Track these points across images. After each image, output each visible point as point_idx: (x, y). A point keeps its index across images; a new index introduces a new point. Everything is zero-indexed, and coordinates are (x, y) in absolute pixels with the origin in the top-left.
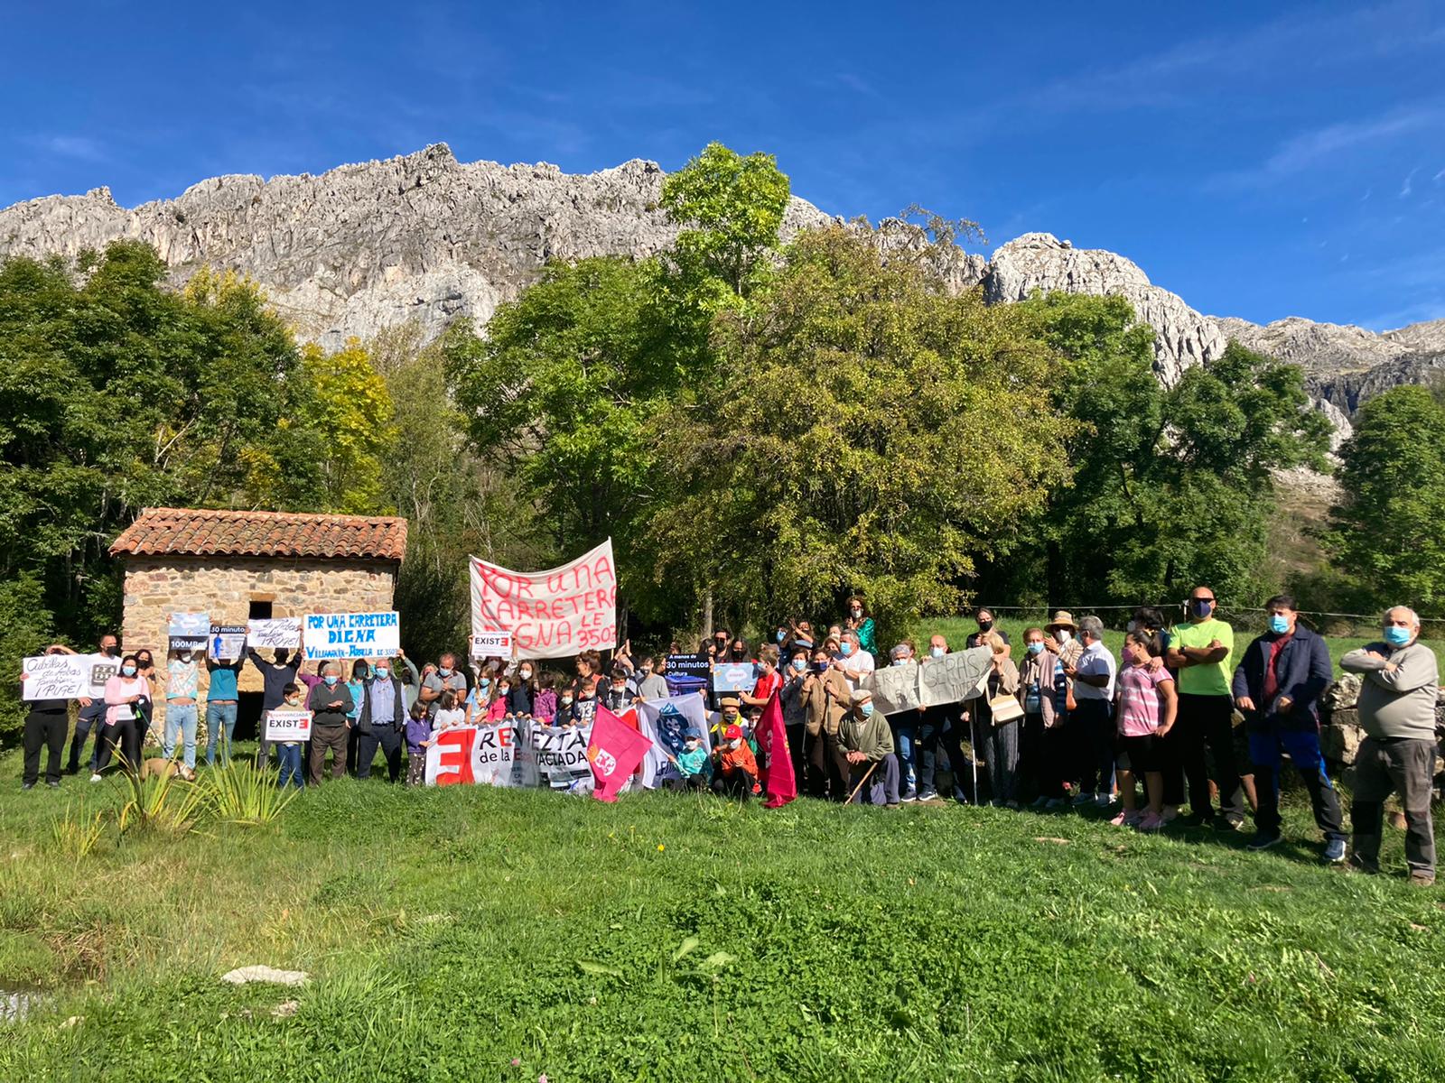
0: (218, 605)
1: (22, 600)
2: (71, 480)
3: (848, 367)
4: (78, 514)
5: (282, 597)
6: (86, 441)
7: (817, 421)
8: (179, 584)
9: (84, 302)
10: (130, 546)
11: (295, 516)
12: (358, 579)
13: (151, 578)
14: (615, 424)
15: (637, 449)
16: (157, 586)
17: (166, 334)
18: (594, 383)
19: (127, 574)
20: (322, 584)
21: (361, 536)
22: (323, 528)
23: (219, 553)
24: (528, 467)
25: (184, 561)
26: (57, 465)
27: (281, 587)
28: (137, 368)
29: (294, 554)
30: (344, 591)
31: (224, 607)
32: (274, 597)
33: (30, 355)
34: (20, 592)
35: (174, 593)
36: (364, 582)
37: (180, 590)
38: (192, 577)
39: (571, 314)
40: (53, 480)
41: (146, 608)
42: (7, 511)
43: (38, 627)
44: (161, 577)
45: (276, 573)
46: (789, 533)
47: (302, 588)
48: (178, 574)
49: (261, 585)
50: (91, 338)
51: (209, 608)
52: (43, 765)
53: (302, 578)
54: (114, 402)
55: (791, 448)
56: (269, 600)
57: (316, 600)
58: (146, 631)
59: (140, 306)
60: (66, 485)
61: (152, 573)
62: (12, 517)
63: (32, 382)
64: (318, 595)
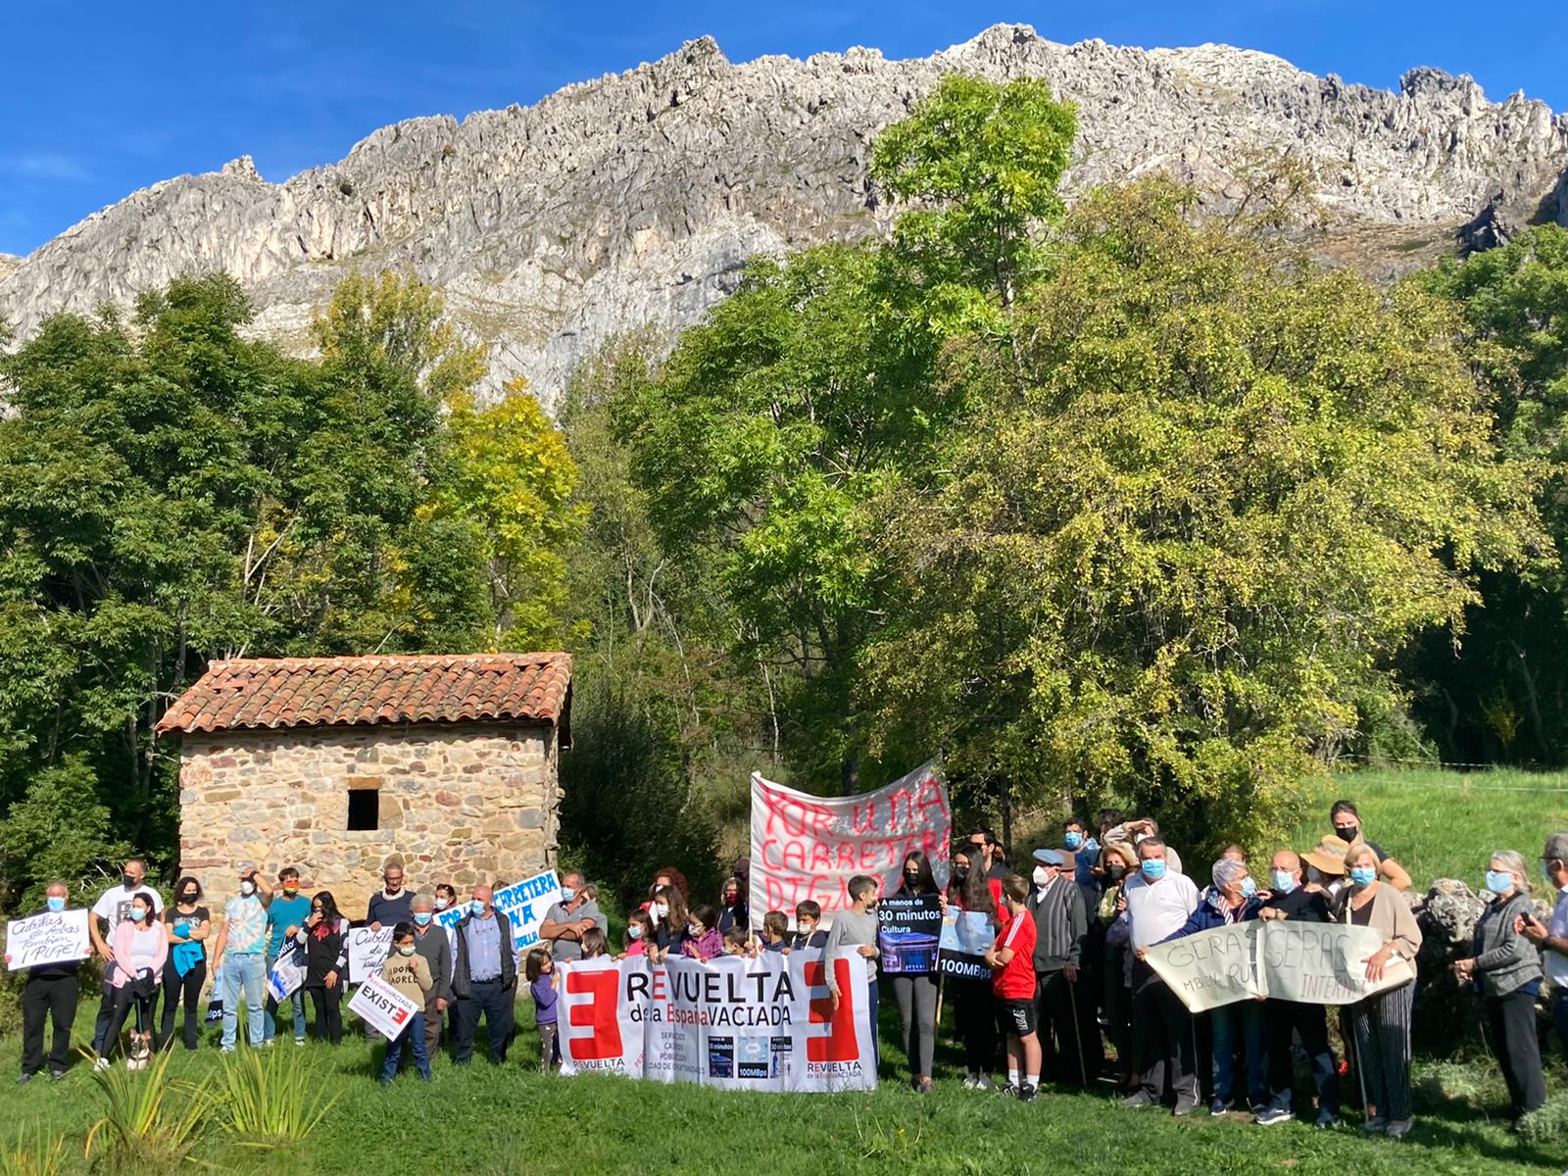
0: (305, 798)
1: (68, 795)
2: (119, 625)
3: (1129, 418)
4: (133, 671)
5: (391, 782)
6: (141, 569)
7: (1080, 509)
8: (252, 771)
9: (132, 373)
10: (183, 722)
11: (415, 660)
12: (496, 751)
13: (214, 763)
14: (817, 512)
15: (849, 551)
16: (222, 775)
17: (247, 404)
18: (796, 448)
19: (183, 759)
20: (446, 760)
21: (503, 685)
22: (451, 675)
23: (302, 724)
24: (726, 573)
25: (257, 736)
26: (105, 603)
27: (391, 767)
28: (206, 457)
29: (403, 720)
30: (477, 768)
31: (313, 800)
32: (381, 781)
33: (62, 456)
34: (65, 784)
35: (246, 784)
36: (505, 754)
37: (253, 779)
38: (269, 760)
39: (773, 342)
40: (97, 627)
41: (210, 806)
42: (42, 674)
43: (90, 832)
44: (228, 762)
45: (383, 748)
46: (1051, 681)
47: (418, 767)
48: (250, 757)
49: (361, 765)
50: (141, 424)
51: (293, 803)
52: (48, 1045)
53: (418, 754)
54: (176, 509)
55: (1046, 550)
56: (374, 787)
57: (439, 784)
58: (210, 839)
59: (209, 369)
60: (113, 633)
61: (214, 756)
62: (48, 682)
63: (65, 493)
64: (441, 776)
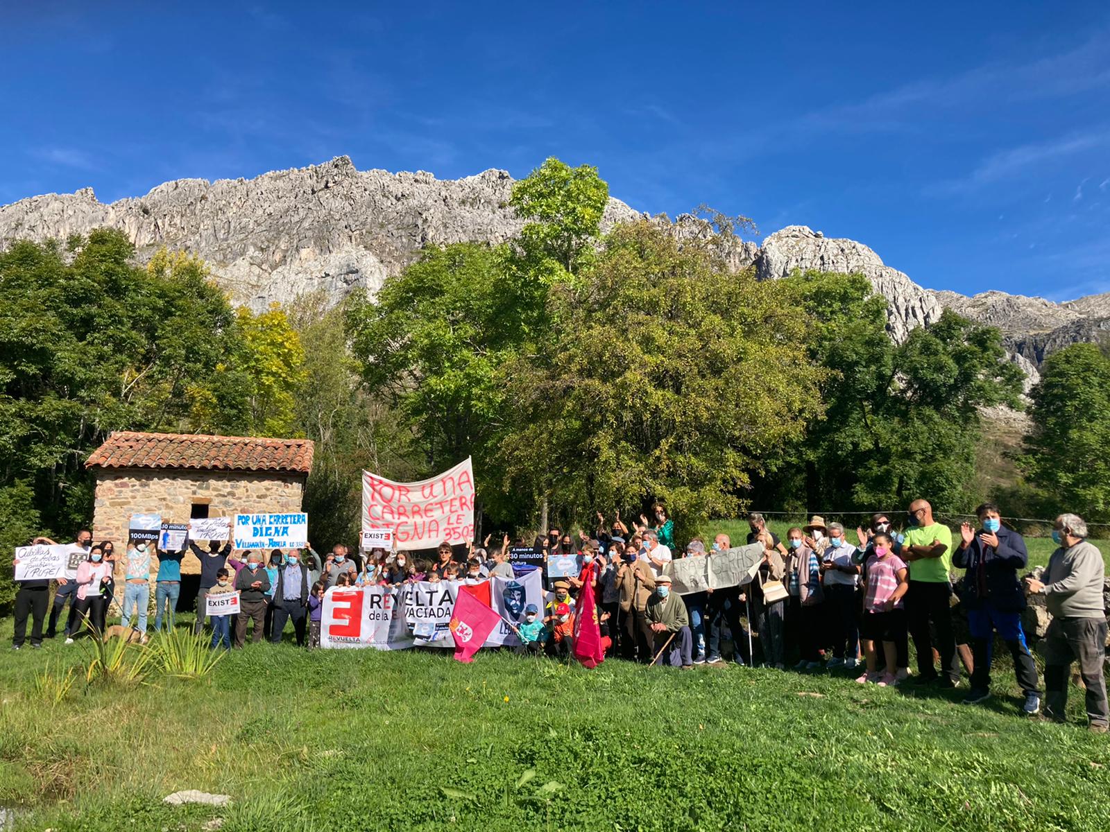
0: (167, 507)
1: (16, 502)
2: (57, 410)
3: (652, 327)
4: (62, 436)
5: (216, 501)
6: (70, 381)
7: (629, 368)
8: (138, 490)
9: (71, 274)
10: (101, 461)
11: (228, 439)
12: (275, 487)
13: (116, 485)
14: (474, 369)
15: (490, 388)
16: (120, 492)
17: (132, 299)
18: (459, 337)
19: (98, 482)
20: (247, 491)
21: (278, 454)
22: (249, 447)
23: (169, 467)
24: (407, 402)
25: (143, 472)
26: (46, 398)
27: (216, 493)
28: (110, 324)
29: (226, 468)
30: (264, 496)
31: (172, 508)
32: (210, 500)
33: (29, 314)
34: (15, 496)
35: (134, 497)
36: (280, 490)
37: (138, 495)
38: (148, 485)
39: (441, 286)
40: (43, 410)
41: (112, 508)
42: (8, 433)
43: (28, 523)
44: (124, 485)
45: (213, 483)
46: (607, 454)
48: (137, 483)
49: (200, 491)
50: (76, 302)
51: (160, 509)
52: (29, 630)
53: (232, 487)
54: (92, 351)
55: (609, 388)
56: (206, 503)
57: (243, 503)
58: (111, 527)
59: (114, 278)
60: (53, 414)
61: (117, 481)
62: (11, 438)
63: (30, 335)
64: (244, 499)
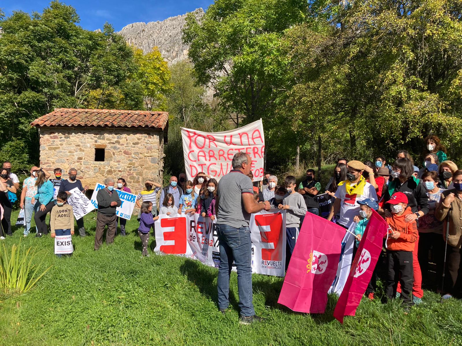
0: (81, 150)
1: (14, 149)
2: (29, 98)
5: (109, 146)
6: (37, 82)
8: (64, 140)
9: (36, 24)
10: (40, 123)
11: (119, 111)
12: (143, 138)
13: (51, 138)
16: (54, 141)
17: (75, 40)
19: (41, 136)
20: (127, 140)
21: (146, 119)
22: (130, 115)
23: (79, 125)
25: (65, 129)
27: (109, 142)
28: (60, 52)
29: (113, 126)
30: (137, 143)
31: (83, 151)
32: (106, 146)
35: (61, 145)
36: (146, 139)
37: (64, 143)
38: (69, 137)
41: (50, 151)
42: (4, 111)
43: (21, 161)
44: (55, 137)
45: (106, 135)
47: (118, 142)
48: (63, 136)
49: (99, 141)
50: (40, 39)
51: (77, 151)
53: (118, 138)
56: (103, 148)
57: (125, 148)
58: (50, 162)
59: (62, 27)
60: (26, 100)
61: (51, 135)
62: (6, 114)
63: (10, 54)
64: (125, 145)
